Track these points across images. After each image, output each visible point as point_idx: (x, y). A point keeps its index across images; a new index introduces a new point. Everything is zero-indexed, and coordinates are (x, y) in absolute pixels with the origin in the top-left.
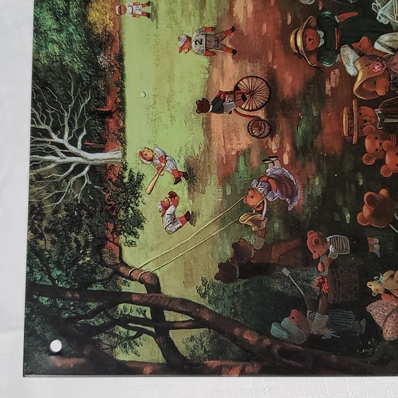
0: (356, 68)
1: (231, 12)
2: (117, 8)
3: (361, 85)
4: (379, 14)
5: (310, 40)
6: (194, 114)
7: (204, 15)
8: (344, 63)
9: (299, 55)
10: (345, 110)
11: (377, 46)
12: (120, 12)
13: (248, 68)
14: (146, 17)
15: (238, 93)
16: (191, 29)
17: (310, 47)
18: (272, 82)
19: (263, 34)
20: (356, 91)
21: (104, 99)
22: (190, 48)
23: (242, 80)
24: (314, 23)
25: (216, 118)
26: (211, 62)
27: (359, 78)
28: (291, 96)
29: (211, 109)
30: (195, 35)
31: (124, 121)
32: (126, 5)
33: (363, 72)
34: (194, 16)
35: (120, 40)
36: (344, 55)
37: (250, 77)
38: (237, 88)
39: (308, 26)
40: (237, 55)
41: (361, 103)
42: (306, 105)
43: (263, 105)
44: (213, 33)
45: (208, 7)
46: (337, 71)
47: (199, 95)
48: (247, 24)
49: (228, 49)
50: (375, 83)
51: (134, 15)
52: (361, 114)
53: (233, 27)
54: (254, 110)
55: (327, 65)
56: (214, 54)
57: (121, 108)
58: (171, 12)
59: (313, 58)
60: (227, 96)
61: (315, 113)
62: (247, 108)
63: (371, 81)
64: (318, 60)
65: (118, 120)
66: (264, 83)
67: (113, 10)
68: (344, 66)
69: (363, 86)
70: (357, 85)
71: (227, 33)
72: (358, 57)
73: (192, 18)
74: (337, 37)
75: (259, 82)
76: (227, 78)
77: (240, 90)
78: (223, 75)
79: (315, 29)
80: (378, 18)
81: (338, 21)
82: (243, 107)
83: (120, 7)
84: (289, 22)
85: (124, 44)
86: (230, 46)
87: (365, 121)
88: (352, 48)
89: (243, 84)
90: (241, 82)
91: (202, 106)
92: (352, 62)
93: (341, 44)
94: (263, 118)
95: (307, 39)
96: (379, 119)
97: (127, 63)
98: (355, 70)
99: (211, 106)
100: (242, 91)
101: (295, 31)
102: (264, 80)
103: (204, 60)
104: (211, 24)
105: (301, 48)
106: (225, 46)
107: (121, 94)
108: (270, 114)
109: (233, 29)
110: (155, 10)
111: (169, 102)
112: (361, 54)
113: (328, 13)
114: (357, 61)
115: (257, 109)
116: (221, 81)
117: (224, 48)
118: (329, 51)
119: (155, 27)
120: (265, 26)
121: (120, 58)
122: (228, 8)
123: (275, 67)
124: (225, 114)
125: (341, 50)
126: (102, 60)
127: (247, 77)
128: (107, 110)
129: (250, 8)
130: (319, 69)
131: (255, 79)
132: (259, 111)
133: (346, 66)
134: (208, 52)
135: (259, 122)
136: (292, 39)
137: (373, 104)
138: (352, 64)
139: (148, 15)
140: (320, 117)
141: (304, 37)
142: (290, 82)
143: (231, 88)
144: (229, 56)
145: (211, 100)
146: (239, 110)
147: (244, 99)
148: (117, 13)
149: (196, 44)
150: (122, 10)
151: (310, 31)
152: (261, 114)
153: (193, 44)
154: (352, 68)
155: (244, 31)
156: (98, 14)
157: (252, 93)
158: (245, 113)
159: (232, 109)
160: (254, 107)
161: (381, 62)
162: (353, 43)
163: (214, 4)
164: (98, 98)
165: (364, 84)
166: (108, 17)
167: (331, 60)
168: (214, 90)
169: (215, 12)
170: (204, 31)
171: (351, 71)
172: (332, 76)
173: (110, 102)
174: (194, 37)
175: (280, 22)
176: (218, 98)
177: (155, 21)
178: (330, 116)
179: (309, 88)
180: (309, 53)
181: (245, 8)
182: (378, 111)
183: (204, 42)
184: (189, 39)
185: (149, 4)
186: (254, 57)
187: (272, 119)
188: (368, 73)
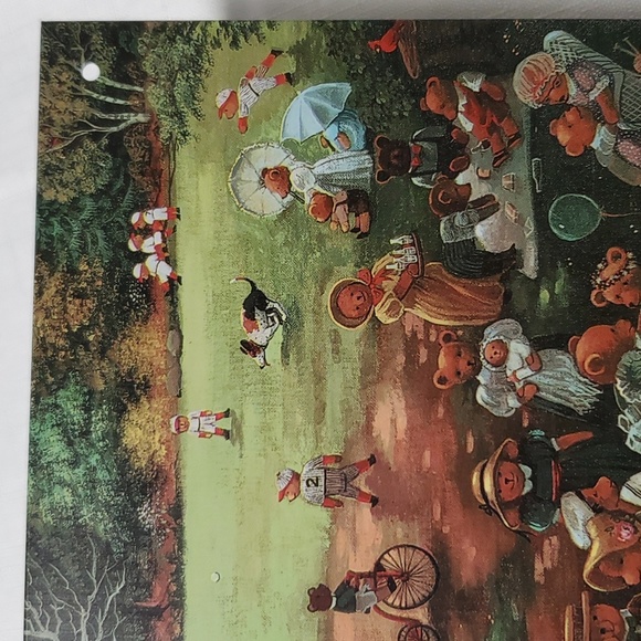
0: (589, 535)
1: (368, 428)
2: (173, 420)
3: (596, 566)
4: (630, 436)
5: (507, 481)
6: (305, 613)
7: (323, 434)
8: (568, 525)
9: (488, 509)
10: (568, 610)
11: (626, 494)
12: (178, 429)
13: (399, 530)
14: (223, 438)
15: (381, 577)
16: (300, 459)
17: (508, 496)
18: (440, 557)
19: (425, 470)
20: (588, 577)
21: (148, 585)
22: (297, 494)
23: (387, 552)
24: (514, 452)
25: (343, 622)
26: (334, 518)
27: (594, 553)
28: (474, 584)
29: (334, 604)
30: (306, 469)
31: (182, 625)
32: (189, 416)
33: (601, 542)
34: (305, 435)
35: (177, 478)
36: (566, 510)
37: (401, 546)
38: (379, 566)
39: (504, 457)
40: (379, 507)
41: (596, 598)
42: (501, 599)
43: (426, 599)
44: (337, 466)
45: (328, 420)
46: (554, 539)
47: (314, 580)
48: (396, 450)
49: (362, 496)
50: (622, 562)
51: (203, 435)
52: (595, 618)
53: (372, 456)
54: (409, 608)
55: (537, 528)
56: (340, 503)
57: (177, 602)
58: (265, 428)
59: (513, 515)
60: (362, 581)
61: (516, 615)
62: (397, 603)
63: (614, 558)
64: (522, 518)
65: (171, 624)
66: (427, 559)
67: (165, 424)
68: (567, 531)
69: (601, 567)
70: (589, 566)
71: (362, 466)
72: (593, 514)
73: (302, 438)
74: (555, 477)
75: (418, 556)
76: (361, 549)
77: (385, 570)
78: (355, 543)
79: (515, 461)
80: (628, 443)
81: (557, 449)
82: (390, 601)
83: (178, 420)
84: (470, 449)
85: (183, 485)
86: (366, 490)
87: (603, 631)
88: (582, 498)
89: (390, 560)
90: (386, 556)
91: (319, 599)
92: (581, 522)
93: (562, 490)
94: (425, 621)
95: (502, 481)
96: (627, 627)
97: (189, 520)
98: (587, 539)
99: (334, 599)
100: (389, 572)
101: (481, 464)
102: (426, 553)
103: (322, 515)
104: (335, 451)
105: (491, 497)
106: (359, 489)
107: (178, 575)
108: (437, 614)
109: (372, 460)
110: (238, 425)
111: (260, 590)
112: (597, 509)
113: (538, 433)
114: (591, 522)
115: (415, 606)
116: (351, 554)
117: (357, 493)
118: (540, 503)
119: (238, 456)
120: (427, 454)
121: (177, 511)
122: (363, 421)
123: (446, 530)
124: (359, 614)
125: (563, 502)
126: (147, 515)
127: (397, 547)
128: (154, 605)
129: (402, 423)
130: (524, 535)
131: (410, 551)
132: (418, 609)
133: (571, 530)
134: (329, 501)
135: (419, 629)
136: (475, 480)
137: (618, 599)
138: (581, 528)
139: (227, 434)
140: (524, 622)
141: (496, 476)
142: (473, 558)
143: (369, 568)
144: (366, 508)
145: (333, 590)
146: (382, 606)
147: (392, 587)
148: (173, 430)
149: (308, 486)
150: (182, 426)
151: (507, 467)
152: (421, 615)
153: (303, 485)
154: (582, 534)
155: (392, 463)
156: (140, 432)
157: (405, 576)
158: (394, 612)
159: (372, 605)
160: (410, 602)
161: (632, 523)
162: (583, 488)
163: (339, 415)
164: (137, 585)
165: (603, 563)
166: (157, 439)
167: (545, 519)
168: (339, 569)
169: (340, 428)
170: (323, 462)
171: (580, 540)
172: (546, 548)
173: (158, 590)
174: (305, 472)
175: (454, 448)
176: (345, 585)
177: (237, 444)
178: (542, 622)
179: (506, 570)
180: (505, 505)
181: (393, 421)
182: (626, 613)
183: (321, 483)
184: (296, 476)
185: (227, 414)
186: (408, 511)
187: (442, 625)
188: (610, 544)
